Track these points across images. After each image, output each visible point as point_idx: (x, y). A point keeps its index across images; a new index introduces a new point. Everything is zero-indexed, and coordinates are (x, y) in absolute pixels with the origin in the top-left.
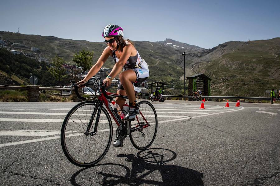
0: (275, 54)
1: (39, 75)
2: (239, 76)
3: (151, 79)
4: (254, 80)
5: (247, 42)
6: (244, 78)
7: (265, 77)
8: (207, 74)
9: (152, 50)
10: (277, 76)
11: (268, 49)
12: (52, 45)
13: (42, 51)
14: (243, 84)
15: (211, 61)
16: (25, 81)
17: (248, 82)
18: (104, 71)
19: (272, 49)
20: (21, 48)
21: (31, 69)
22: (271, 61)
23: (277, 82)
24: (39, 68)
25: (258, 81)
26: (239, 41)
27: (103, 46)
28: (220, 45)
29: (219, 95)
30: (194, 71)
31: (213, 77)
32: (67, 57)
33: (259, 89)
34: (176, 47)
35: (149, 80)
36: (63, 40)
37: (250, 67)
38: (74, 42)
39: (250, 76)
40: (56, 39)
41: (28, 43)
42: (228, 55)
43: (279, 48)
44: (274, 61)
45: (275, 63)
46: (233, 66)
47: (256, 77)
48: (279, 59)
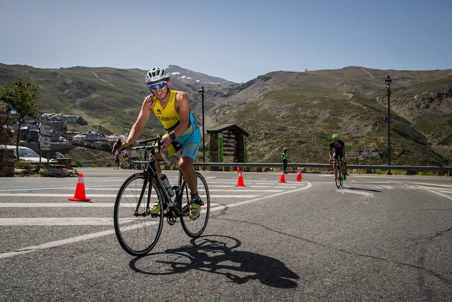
0: (348, 93)
2: (291, 129)
4: (316, 135)
5: (304, 73)
6: (300, 131)
7: (334, 130)
8: (240, 125)
9: (144, 84)
10: (353, 129)
11: (337, 84)
14: (298, 142)
15: (245, 103)
17: (307, 139)
18: (59, 118)
19: (343, 85)
22: (342, 105)
23: (353, 138)
25: (322, 136)
26: (290, 71)
27: (59, 75)
28: (259, 77)
29: (259, 160)
30: (217, 120)
31: (249, 129)
34: (186, 79)
37: (308, 113)
38: (5, 67)
39: (310, 129)
42: (273, 94)
43: (354, 83)
44: (346, 105)
45: (348, 107)
46: (281, 112)
47: (319, 131)
48: (355, 101)
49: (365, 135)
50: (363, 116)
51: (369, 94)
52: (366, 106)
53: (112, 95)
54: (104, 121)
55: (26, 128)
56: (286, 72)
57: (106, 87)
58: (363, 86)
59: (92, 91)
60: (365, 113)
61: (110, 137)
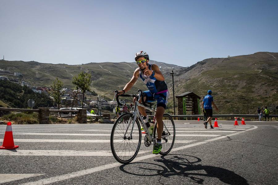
0: (258, 69)
1: (22, 99)
2: (220, 94)
3: (129, 99)
4: (237, 97)
5: (227, 58)
6: (226, 95)
7: (249, 94)
9: (129, 70)
10: (263, 92)
11: (251, 64)
12: (33, 69)
13: (24, 76)
14: (226, 102)
15: (190, 79)
16: (9, 105)
17: (231, 100)
19: (254, 64)
20: (6, 74)
21: (15, 93)
22: (254, 77)
23: (263, 98)
24: (22, 92)
25: (241, 98)
26: (218, 58)
27: (81, 68)
28: (198, 63)
32: (48, 80)
33: (244, 106)
35: (128, 101)
36: (43, 65)
37: (231, 84)
38: (53, 66)
39: (233, 94)
40: (36, 64)
41: (12, 69)
42: (208, 72)
43: (262, 63)
44: (257, 77)
45: (259, 78)
46: (214, 83)
47: (239, 94)
48: (263, 74)
49: (271, 96)
50: (269, 83)
51: (273, 69)
52: (272, 77)
53: (111, 78)
54: (107, 93)
55: (65, 98)
56: (215, 59)
57: (107, 74)
58: (269, 64)
59: (99, 76)
60: (271, 82)
61: (110, 102)
